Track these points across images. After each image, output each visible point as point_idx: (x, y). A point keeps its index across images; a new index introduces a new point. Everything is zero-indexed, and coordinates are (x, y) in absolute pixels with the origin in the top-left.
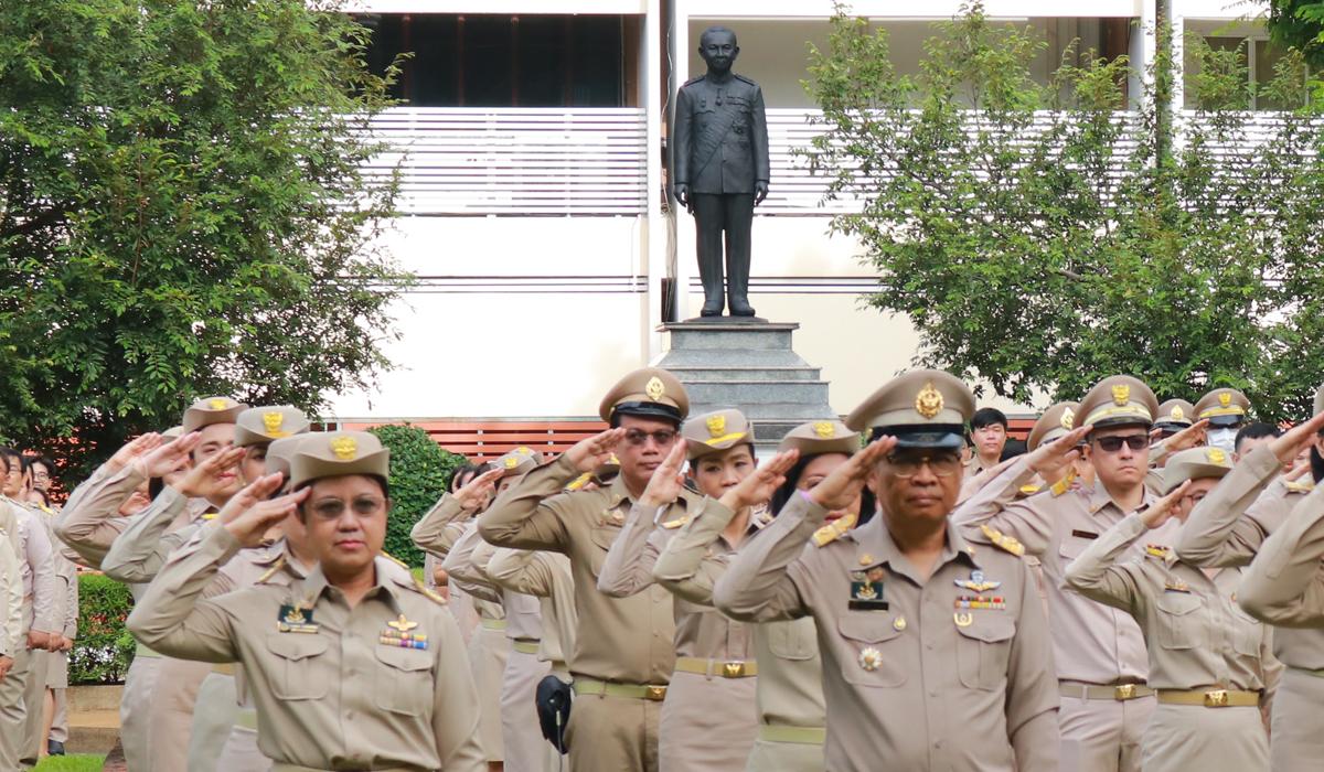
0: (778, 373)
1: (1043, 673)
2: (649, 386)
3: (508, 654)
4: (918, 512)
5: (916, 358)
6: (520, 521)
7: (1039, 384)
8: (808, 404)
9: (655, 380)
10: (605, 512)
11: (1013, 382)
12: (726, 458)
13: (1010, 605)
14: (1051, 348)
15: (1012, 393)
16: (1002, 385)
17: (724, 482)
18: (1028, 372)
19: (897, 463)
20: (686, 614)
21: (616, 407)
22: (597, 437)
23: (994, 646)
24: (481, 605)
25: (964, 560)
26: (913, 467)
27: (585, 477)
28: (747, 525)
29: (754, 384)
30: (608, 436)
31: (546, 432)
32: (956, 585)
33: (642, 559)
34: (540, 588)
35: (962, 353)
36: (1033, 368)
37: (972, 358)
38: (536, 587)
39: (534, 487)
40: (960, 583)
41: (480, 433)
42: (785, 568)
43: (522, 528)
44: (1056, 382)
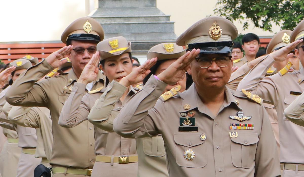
0: (150, 19)
1: (272, 159)
2: (85, 26)
3: (20, 155)
4: (211, 84)
5: (216, 9)
6: (25, 93)
7: (275, 21)
8: (165, 33)
9: (87, 23)
10: (65, 87)
11: (263, 21)
12: (118, 60)
13: (256, 127)
14: (280, 4)
15: (262, 25)
16: (257, 22)
17: (118, 71)
18: (270, 15)
19: (201, 61)
20: (100, 134)
21: (69, 37)
22: (60, 50)
23: (249, 147)
24: (7, 132)
25: (234, 106)
26: (208, 63)
27: (55, 71)
28: (128, 91)
29: (139, 24)
30: (65, 49)
31: (40, 48)
32: (230, 118)
33: (79, 109)
34: (34, 123)
35: (238, 7)
36: (272, 13)
37: (243, 9)
38: (33, 123)
39: (31, 77)
40: (232, 117)
41: (9, 49)
42: (147, 112)
43: (26, 96)
44: (283, 20)
